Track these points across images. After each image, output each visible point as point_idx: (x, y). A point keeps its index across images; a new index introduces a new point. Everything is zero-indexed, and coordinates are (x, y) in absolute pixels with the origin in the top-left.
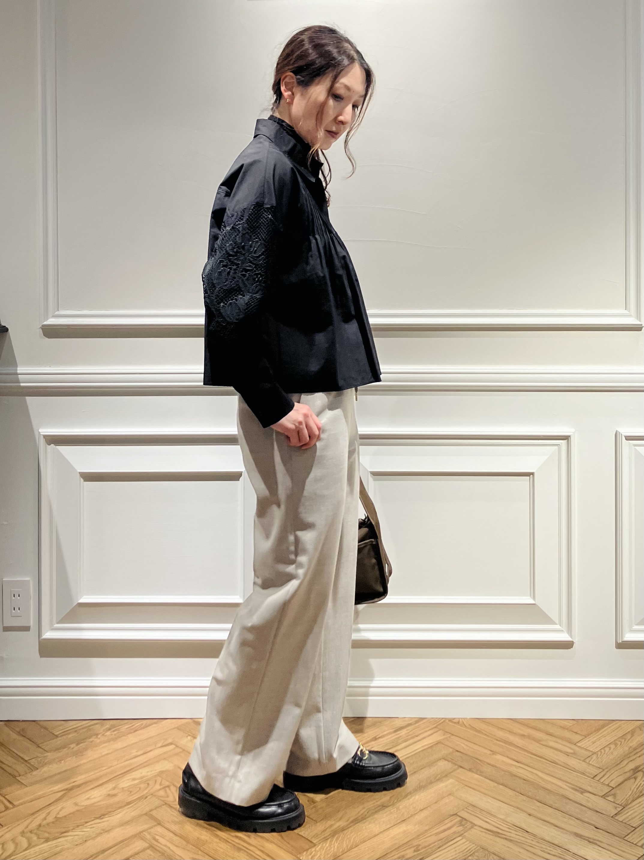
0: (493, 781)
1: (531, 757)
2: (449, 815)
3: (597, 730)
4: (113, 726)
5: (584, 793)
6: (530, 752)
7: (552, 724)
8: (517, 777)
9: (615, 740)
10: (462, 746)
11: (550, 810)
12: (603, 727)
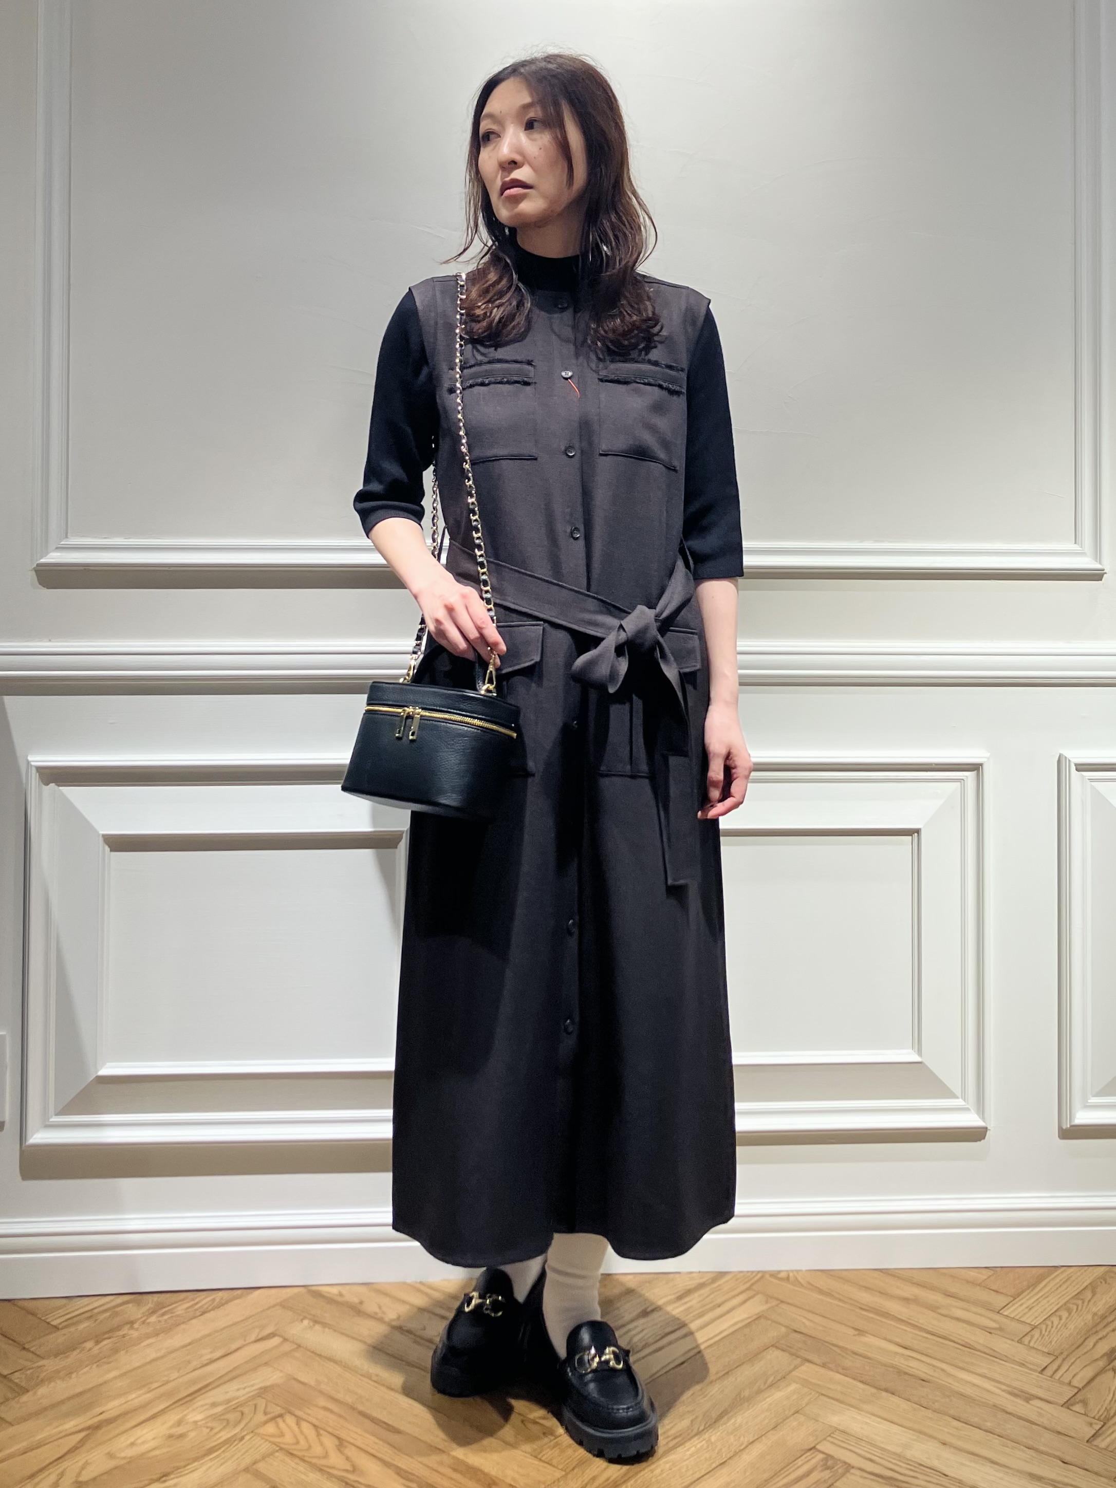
0: (868, 1384)
1: (927, 1338)
2: (802, 1450)
3: (1032, 1285)
4: (160, 1306)
5: (1030, 1400)
6: (925, 1329)
7: (951, 1276)
8: (909, 1375)
9: (1065, 1304)
10: (803, 1323)
11: (978, 1434)
12: (1040, 1279)
